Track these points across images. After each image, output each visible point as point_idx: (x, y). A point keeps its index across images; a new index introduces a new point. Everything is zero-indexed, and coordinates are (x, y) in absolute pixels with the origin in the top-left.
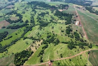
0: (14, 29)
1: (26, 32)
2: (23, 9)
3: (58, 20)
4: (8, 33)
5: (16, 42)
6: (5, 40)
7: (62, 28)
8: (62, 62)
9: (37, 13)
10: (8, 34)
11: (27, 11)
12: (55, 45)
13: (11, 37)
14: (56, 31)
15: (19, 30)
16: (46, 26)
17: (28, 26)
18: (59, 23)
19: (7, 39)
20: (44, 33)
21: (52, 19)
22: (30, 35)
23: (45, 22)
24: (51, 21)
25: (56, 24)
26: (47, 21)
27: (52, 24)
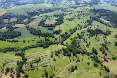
0: (32, 34)
1: (38, 46)
2: (75, 15)
4: (20, 35)
6: (8, 41)
11: (79, 19)
13: (16, 41)
15: (33, 38)
17: (51, 39)
19: (10, 41)
21: (101, 49)
22: (34, 53)
23: (81, 48)
24: (95, 52)
25: (95, 65)
26: (87, 48)
27: (86, 59)
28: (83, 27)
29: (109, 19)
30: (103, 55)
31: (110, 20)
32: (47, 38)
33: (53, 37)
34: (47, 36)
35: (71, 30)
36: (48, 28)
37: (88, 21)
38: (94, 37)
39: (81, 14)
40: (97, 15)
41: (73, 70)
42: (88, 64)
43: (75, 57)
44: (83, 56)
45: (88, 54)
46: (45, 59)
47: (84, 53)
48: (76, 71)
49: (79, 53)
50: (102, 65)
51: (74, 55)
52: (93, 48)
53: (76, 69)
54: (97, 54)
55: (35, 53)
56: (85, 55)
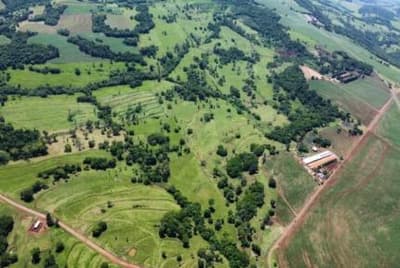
0: (87, 52)
1: (116, 82)
2: (177, 7)
3: (265, 103)
4: (58, 56)
5: (53, 96)
6: (31, 69)
7: (237, 140)
8: (74, 255)
9: (215, 41)
10: (56, 59)
11: (190, 18)
12: (134, 181)
13: (56, 72)
14: (203, 137)
15: (97, 64)
16: (193, 99)
17: (138, 66)
18: (254, 115)
19: (38, 71)
20: (157, 118)
21: (244, 89)
22: (116, 98)
23: (209, 87)
24: (235, 93)
25: (239, 113)
26: (219, 87)
27: (224, 104)
28: (203, 40)
29: (254, 25)
30: (249, 99)
31: (258, 27)
32: (130, 64)
33: (144, 64)
34: (129, 61)
35: (177, 47)
36: (123, 39)
37: (211, 27)
38: (230, 65)
39: (191, 6)
40: (228, 11)
41: (208, 120)
42: (229, 111)
43: (203, 102)
44: (217, 100)
45: (224, 97)
46: (148, 107)
47: (217, 96)
48: (212, 121)
49: (208, 95)
50: (249, 112)
51: (202, 98)
52: (231, 87)
53: (212, 118)
54: (238, 96)
55: (120, 98)
56: (220, 99)
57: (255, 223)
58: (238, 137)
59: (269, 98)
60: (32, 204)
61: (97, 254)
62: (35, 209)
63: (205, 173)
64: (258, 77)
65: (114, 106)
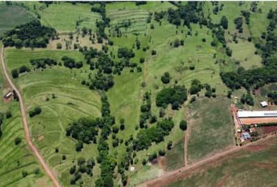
3: (250, 40)
7: (189, 71)
12: (84, 83)
14: (162, 60)
16: (178, 24)
18: (227, 49)
20: (137, 35)
21: (236, 21)
22: (120, 12)
23: (202, 15)
24: (224, 24)
25: (213, 44)
26: (213, 16)
27: (204, 32)
30: (235, 31)
41: (177, 45)
42: (204, 40)
43: (186, 27)
44: (201, 27)
45: (211, 26)
46: (137, 24)
47: (204, 23)
48: (180, 47)
49: (195, 22)
50: (225, 46)
51: (186, 23)
52: (224, 17)
53: (182, 44)
54: (226, 27)
55: (123, 12)
56: (205, 28)
57: (142, 155)
58: (192, 68)
59: (258, 35)
60: (15, 80)
61: (23, 129)
62: (15, 84)
63: (140, 92)
64: (260, 10)
65: (113, 19)
